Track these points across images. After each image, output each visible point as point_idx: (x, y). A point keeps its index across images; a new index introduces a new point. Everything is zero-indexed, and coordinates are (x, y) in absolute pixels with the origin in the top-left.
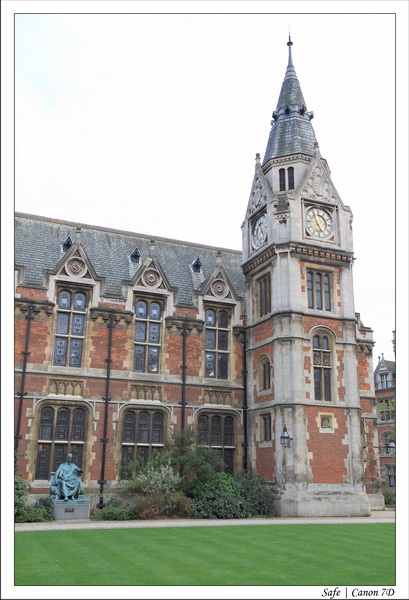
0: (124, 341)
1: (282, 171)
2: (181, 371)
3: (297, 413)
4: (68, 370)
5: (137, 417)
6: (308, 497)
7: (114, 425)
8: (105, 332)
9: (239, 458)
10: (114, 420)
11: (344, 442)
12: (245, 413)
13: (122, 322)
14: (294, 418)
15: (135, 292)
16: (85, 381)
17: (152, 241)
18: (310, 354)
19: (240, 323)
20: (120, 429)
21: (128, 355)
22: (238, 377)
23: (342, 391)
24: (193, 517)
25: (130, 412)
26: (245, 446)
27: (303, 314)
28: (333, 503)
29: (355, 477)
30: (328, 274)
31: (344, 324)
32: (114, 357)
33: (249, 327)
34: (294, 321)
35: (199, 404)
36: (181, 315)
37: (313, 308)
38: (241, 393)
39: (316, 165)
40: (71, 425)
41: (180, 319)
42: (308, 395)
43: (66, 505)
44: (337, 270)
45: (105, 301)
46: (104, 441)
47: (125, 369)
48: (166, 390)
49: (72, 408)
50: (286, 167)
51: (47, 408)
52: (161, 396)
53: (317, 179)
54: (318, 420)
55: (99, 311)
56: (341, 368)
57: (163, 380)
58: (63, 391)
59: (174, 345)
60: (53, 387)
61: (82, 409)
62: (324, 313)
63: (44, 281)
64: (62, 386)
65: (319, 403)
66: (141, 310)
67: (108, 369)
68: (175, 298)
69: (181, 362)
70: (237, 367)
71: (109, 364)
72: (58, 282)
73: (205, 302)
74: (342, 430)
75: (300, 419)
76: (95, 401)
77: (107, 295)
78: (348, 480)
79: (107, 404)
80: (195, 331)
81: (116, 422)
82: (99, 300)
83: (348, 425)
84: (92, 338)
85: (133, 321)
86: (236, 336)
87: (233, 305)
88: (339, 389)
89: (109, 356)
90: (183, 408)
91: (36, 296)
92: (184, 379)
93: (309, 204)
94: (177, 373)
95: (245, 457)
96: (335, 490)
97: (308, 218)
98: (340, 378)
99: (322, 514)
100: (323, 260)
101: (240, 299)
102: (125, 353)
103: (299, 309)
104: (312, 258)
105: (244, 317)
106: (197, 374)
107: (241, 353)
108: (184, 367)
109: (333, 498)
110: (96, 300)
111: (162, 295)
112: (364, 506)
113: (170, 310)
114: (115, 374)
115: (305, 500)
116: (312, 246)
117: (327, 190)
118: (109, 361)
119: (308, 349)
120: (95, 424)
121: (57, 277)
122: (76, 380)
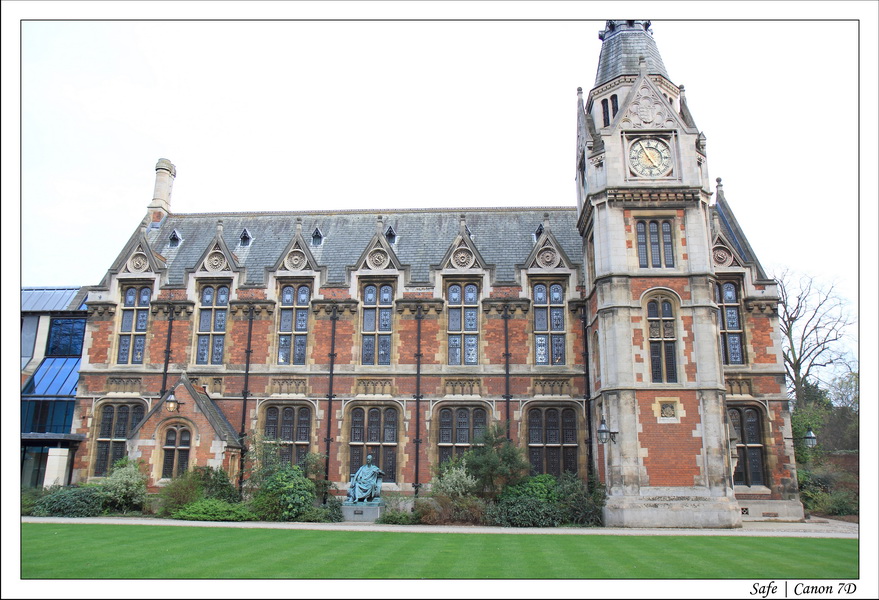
0: (435, 332)
1: (605, 102)
2: (503, 360)
3: (622, 401)
4: (376, 369)
5: (454, 414)
6: (638, 503)
7: (428, 424)
8: (413, 325)
9: (582, 458)
10: (427, 418)
11: (696, 434)
12: (588, 403)
13: (432, 312)
14: (619, 408)
15: (444, 276)
16: (394, 379)
17: (462, 216)
18: (643, 325)
19: (577, 295)
20: (434, 429)
21: (441, 347)
22: (577, 361)
23: (692, 369)
24: (485, 524)
25: (445, 409)
26: (589, 442)
27: (630, 277)
28: (677, 510)
29: (711, 478)
30: (668, 220)
31: (692, 281)
32: (424, 351)
33: (586, 300)
34: (616, 287)
35: (529, 396)
36: (499, 295)
37: (647, 266)
38: (583, 379)
39: (642, 84)
40: (382, 425)
41: (499, 300)
42: (640, 377)
43: (355, 507)
44: (681, 212)
45: (411, 290)
46: (417, 441)
47: (438, 363)
48: (487, 383)
49: (382, 408)
50: (608, 97)
51: (356, 409)
52: (480, 390)
53: (643, 102)
54: (656, 408)
55: (406, 301)
56: (690, 339)
57: (482, 371)
58: (372, 391)
59: (494, 331)
60: (361, 388)
61: (392, 409)
62: (664, 270)
63: (346, 278)
64: (371, 386)
65: (657, 386)
66: (455, 296)
67: (419, 364)
68: (491, 276)
69: (503, 350)
70: (575, 349)
71: (418, 358)
72: (360, 277)
73: (529, 276)
74: (693, 418)
75: (627, 408)
76: (405, 399)
77: (414, 284)
78: (702, 483)
79: (418, 402)
80: (519, 312)
81: (430, 421)
82: (404, 290)
83: (701, 412)
84: (399, 332)
85: (445, 309)
86: (573, 311)
87: (568, 276)
88: (687, 367)
89: (419, 350)
90: (508, 402)
91: (339, 295)
92: (507, 369)
93: (635, 136)
94: (499, 362)
95: (590, 457)
96: (681, 494)
97: (634, 154)
98: (688, 353)
99: (659, 524)
100: (656, 203)
101: (577, 267)
102: (437, 345)
103: (624, 271)
104: (640, 204)
105: (581, 287)
106: (523, 361)
107: (581, 332)
108: (507, 355)
109: (677, 504)
110: (401, 291)
111: (476, 276)
112: (725, 516)
113: (487, 290)
114: (426, 369)
115: (633, 506)
116: (638, 188)
117: (659, 113)
118: (418, 355)
119: (638, 319)
120: (407, 424)
121: (358, 273)
122: (384, 379)
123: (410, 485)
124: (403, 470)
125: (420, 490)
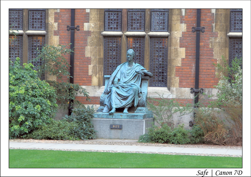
123: (187, 90)
124: (178, 69)
125: (201, 97)
